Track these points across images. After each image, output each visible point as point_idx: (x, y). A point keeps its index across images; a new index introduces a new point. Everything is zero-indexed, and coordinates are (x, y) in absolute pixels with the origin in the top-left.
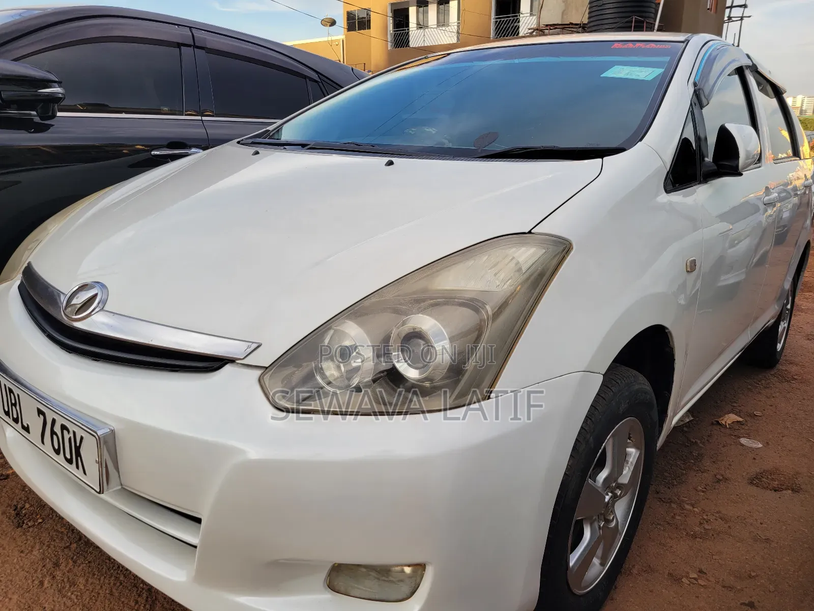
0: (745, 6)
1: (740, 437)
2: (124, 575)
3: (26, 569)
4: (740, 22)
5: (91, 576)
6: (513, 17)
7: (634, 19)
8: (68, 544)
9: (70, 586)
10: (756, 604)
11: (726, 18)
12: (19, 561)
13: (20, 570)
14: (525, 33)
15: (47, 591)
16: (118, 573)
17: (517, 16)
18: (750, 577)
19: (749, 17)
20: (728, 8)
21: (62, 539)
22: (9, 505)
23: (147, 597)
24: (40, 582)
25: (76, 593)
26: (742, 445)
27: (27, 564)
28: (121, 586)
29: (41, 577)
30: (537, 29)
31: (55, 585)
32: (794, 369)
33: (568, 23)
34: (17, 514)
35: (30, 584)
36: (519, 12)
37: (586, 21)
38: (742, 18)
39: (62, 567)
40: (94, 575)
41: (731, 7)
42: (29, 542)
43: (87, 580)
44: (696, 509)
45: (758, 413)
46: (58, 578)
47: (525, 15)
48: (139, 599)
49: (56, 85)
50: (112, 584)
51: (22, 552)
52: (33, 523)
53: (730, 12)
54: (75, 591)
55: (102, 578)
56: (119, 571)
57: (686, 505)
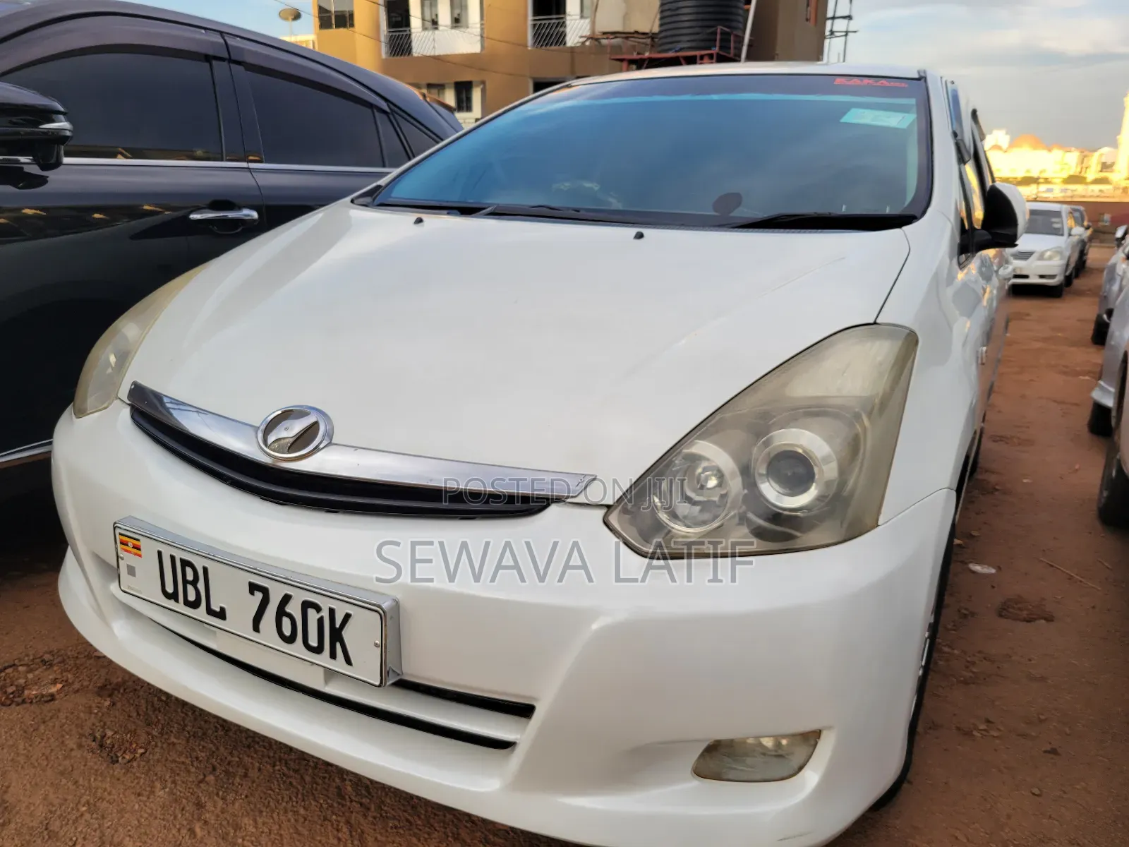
0: (849, 17)
1: (966, 564)
2: (304, 808)
3: (159, 816)
4: (844, 38)
5: (257, 813)
6: (557, 19)
7: (719, 31)
8: (201, 777)
9: (235, 831)
10: (1059, 750)
11: (827, 33)
12: (142, 808)
13: (151, 819)
14: (576, 41)
15: (205, 841)
16: (293, 806)
17: (562, 18)
18: (1041, 721)
19: (855, 32)
20: (829, 19)
21: (189, 771)
22: (82, 735)
23: (351, 832)
24: (189, 830)
25: (248, 838)
26: (974, 572)
27: (156, 810)
28: (307, 822)
29: (188, 824)
30: (592, 38)
31: (212, 833)
32: (993, 479)
33: (632, 31)
34: (101, 746)
35: (177, 834)
36: (564, 12)
37: (656, 29)
38: (847, 33)
39: (209, 806)
40: (261, 812)
41: (833, 18)
42: (142, 781)
43: (255, 821)
44: (956, 652)
45: (974, 533)
46: (213, 822)
47: (574, 17)
48: (340, 835)
49: (62, 117)
50: (293, 820)
51: (139, 795)
52: (133, 756)
53: (832, 24)
54: (246, 836)
55: (275, 815)
56: (294, 803)
57: (943, 648)
